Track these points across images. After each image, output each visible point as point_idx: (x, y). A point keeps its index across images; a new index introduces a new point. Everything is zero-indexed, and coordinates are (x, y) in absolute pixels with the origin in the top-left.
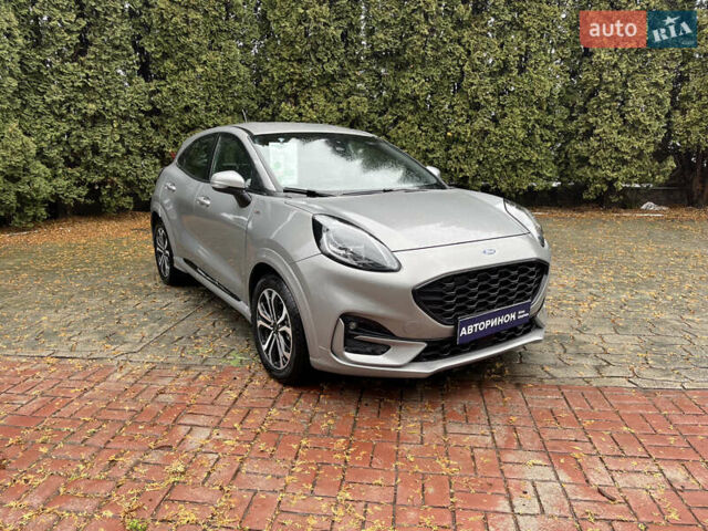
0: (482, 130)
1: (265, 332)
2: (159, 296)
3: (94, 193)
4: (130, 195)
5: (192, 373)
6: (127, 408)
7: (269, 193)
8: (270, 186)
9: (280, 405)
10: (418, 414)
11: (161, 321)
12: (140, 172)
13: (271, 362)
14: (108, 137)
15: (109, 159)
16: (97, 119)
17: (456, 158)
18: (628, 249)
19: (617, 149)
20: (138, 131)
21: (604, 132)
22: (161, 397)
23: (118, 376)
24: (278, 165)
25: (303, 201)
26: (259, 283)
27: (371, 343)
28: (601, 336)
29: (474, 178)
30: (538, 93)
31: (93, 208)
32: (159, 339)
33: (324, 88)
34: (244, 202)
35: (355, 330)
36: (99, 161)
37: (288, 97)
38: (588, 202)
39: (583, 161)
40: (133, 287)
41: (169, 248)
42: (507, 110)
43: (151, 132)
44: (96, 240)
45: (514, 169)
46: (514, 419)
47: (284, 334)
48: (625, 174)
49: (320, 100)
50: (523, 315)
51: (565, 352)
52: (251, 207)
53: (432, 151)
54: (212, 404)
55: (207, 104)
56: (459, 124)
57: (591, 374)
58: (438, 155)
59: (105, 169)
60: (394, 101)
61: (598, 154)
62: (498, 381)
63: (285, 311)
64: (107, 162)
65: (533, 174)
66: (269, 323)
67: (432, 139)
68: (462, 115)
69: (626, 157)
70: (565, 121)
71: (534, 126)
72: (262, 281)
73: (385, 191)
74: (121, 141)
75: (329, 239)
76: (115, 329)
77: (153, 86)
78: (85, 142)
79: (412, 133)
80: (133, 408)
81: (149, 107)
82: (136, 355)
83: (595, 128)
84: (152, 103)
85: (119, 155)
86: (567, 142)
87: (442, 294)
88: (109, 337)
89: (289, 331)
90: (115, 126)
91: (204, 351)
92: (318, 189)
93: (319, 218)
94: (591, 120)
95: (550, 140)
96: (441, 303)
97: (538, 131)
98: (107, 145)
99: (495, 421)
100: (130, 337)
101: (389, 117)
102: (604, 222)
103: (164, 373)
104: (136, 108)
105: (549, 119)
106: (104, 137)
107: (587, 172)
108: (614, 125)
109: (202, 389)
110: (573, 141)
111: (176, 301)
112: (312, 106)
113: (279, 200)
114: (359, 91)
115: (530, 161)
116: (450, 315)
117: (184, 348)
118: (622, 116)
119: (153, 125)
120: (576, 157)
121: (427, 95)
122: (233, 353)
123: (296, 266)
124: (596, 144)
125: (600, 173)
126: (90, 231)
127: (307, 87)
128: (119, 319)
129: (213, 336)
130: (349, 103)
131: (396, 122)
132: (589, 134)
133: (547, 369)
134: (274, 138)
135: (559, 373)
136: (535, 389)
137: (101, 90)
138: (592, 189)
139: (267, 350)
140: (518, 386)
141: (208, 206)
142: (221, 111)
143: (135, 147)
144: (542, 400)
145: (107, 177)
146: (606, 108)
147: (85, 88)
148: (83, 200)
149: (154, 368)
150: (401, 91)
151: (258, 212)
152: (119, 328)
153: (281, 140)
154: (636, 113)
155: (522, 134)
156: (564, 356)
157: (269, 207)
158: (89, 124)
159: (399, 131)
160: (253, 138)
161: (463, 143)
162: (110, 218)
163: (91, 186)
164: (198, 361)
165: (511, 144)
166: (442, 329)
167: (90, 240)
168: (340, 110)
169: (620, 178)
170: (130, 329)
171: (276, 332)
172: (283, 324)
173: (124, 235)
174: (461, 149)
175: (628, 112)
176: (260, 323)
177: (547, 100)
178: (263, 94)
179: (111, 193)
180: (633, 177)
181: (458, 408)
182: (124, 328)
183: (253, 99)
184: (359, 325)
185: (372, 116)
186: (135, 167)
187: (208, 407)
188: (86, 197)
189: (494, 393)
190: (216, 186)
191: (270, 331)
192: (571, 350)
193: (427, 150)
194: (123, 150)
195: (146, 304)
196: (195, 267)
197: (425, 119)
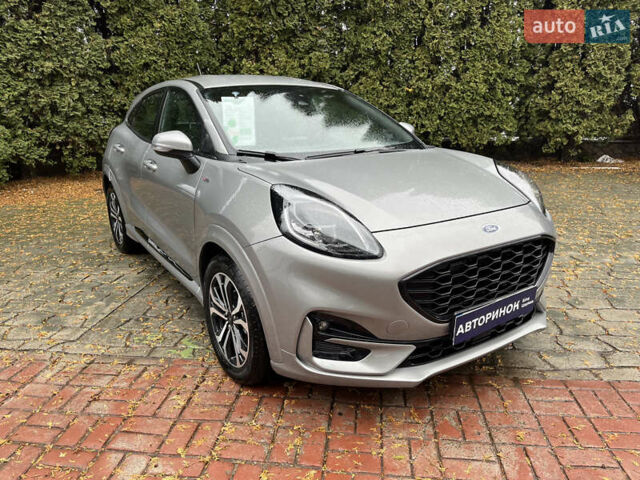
0: (443, 85)
1: (219, 322)
2: (111, 267)
3: (56, 154)
4: (93, 155)
5: (135, 370)
6: (50, 424)
7: (220, 157)
8: (221, 148)
9: (235, 417)
10: (403, 427)
11: (110, 298)
12: (101, 132)
13: (226, 356)
14: (66, 96)
15: (68, 118)
16: (54, 77)
17: (418, 113)
18: (597, 206)
19: (578, 103)
20: (97, 89)
21: (566, 86)
22: (95, 406)
23: (48, 374)
24: (232, 124)
25: (261, 165)
26: (210, 266)
27: (345, 347)
28: (597, 311)
29: (435, 134)
30: (500, 46)
31: (55, 168)
32: (103, 323)
33: (285, 44)
34: (192, 168)
35: (327, 330)
36: (58, 120)
37: (249, 53)
38: (546, 156)
39: (544, 115)
40: (85, 256)
41: (121, 214)
42: (468, 65)
43: (110, 90)
44: (56, 202)
45: (475, 124)
46: (521, 434)
47: (240, 327)
48: (586, 128)
49: (281, 56)
50: (527, 302)
51: (561, 333)
52: (199, 174)
53: (394, 107)
54: (154, 415)
55: (167, 61)
56: (420, 79)
57: (596, 363)
58: (399, 110)
59: (65, 129)
60: (354, 57)
61: (559, 108)
62: (492, 374)
63: (240, 302)
64: (67, 121)
65: (493, 129)
66: (223, 312)
67: (394, 95)
68: (423, 70)
69: (587, 110)
70: (526, 75)
71: (495, 80)
72: (212, 262)
73: (356, 152)
74: (81, 99)
75: (291, 216)
76: (55, 310)
77: (111, 42)
78: (43, 101)
79: (373, 89)
80: (57, 424)
81: (107, 65)
82: (74, 345)
83: (556, 82)
84: (110, 61)
85: (79, 114)
86: (526, 97)
87: (435, 286)
88: (49, 322)
89: (245, 326)
90: (73, 84)
91: (152, 338)
92: (278, 152)
93: (278, 190)
94: (553, 74)
95: (511, 95)
96: (434, 296)
97: (500, 85)
98: (66, 104)
99: (500, 438)
100: (71, 321)
101: (350, 72)
102: (565, 176)
103: (103, 369)
104: (94, 66)
105: (511, 73)
106: (62, 95)
107: (548, 126)
108: (575, 78)
109: (145, 393)
110: (534, 95)
111: (128, 273)
112: (273, 63)
113: (231, 166)
114: (321, 46)
115: (490, 116)
116: (444, 309)
117: (131, 333)
118: (584, 69)
119: (113, 84)
120: (537, 111)
121: (388, 50)
122: (184, 341)
123: (251, 249)
124: (558, 98)
125: (561, 127)
126: (53, 192)
127: (267, 43)
128: (63, 297)
129: (165, 317)
130: (310, 58)
131: (357, 78)
132: (550, 87)
133: (546, 357)
134: (227, 92)
135: (560, 362)
136: (537, 387)
137: (57, 47)
138: (552, 143)
139: (222, 342)
140: (516, 382)
141: (154, 171)
142: (181, 68)
143: (95, 106)
144: (550, 403)
145: (67, 137)
146: (568, 61)
147: (40, 46)
148: (44, 161)
149: (92, 362)
150: (362, 45)
151: (207, 180)
152: (62, 308)
153: (236, 94)
154: (597, 67)
155: (483, 89)
156: (561, 339)
157: (221, 173)
158: (47, 83)
159: (361, 87)
160: (203, 92)
161: (425, 98)
162: (75, 179)
163: (52, 146)
164: (144, 353)
165: (473, 100)
166: (435, 328)
167: (51, 202)
168: (302, 66)
169: (581, 132)
170: (72, 310)
171: (232, 324)
172: (239, 315)
173: (87, 195)
174: (423, 104)
175: (590, 66)
176: (213, 310)
177: (509, 54)
178: (224, 50)
179: (73, 153)
180: (593, 130)
181: (450, 418)
182: (67, 308)
183: (213, 56)
184: (331, 324)
185: (334, 72)
186: (96, 126)
187: (149, 421)
188: (48, 158)
189: (490, 393)
190: (158, 149)
191: (224, 321)
192: (568, 330)
193: (388, 106)
194: (84, 109)
195: (96, 277)
196: (146, 238)
197: (386, 74)
